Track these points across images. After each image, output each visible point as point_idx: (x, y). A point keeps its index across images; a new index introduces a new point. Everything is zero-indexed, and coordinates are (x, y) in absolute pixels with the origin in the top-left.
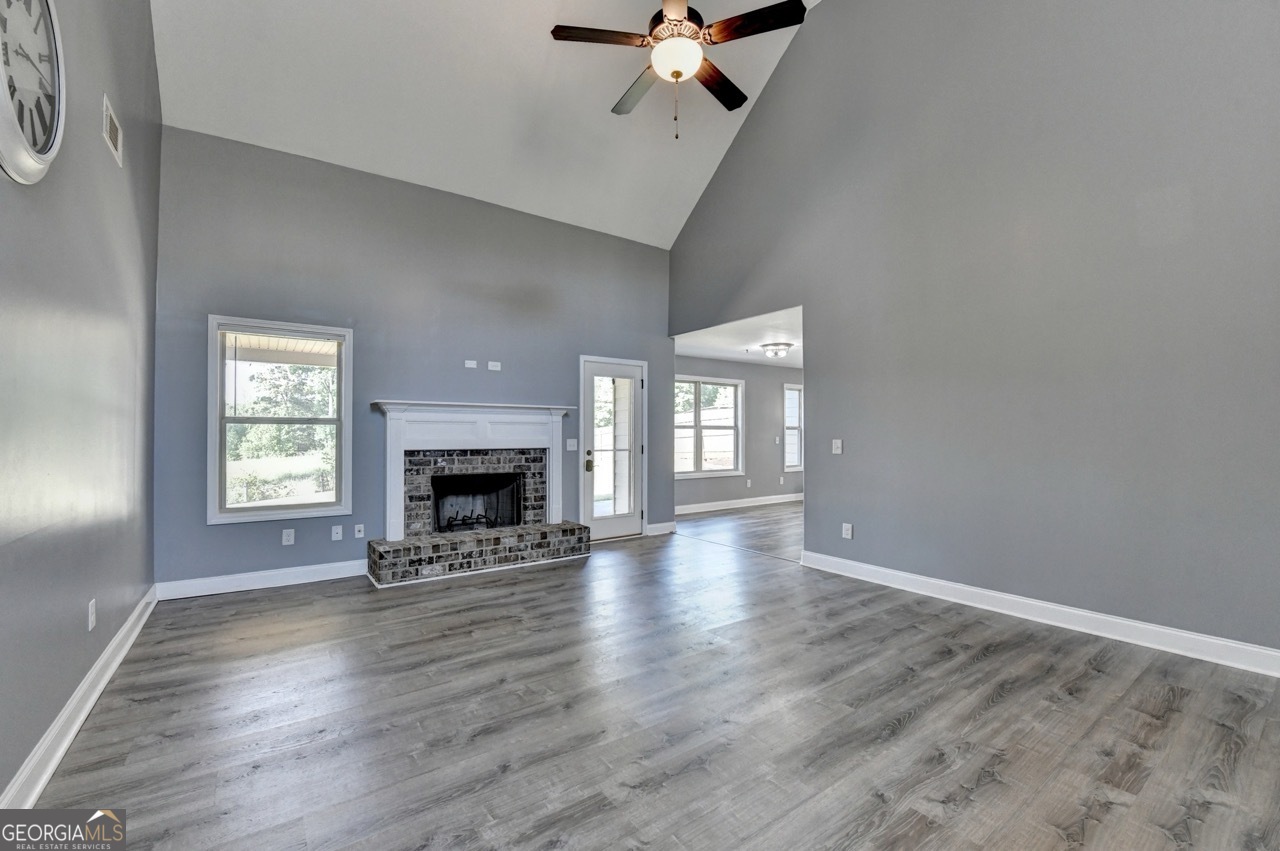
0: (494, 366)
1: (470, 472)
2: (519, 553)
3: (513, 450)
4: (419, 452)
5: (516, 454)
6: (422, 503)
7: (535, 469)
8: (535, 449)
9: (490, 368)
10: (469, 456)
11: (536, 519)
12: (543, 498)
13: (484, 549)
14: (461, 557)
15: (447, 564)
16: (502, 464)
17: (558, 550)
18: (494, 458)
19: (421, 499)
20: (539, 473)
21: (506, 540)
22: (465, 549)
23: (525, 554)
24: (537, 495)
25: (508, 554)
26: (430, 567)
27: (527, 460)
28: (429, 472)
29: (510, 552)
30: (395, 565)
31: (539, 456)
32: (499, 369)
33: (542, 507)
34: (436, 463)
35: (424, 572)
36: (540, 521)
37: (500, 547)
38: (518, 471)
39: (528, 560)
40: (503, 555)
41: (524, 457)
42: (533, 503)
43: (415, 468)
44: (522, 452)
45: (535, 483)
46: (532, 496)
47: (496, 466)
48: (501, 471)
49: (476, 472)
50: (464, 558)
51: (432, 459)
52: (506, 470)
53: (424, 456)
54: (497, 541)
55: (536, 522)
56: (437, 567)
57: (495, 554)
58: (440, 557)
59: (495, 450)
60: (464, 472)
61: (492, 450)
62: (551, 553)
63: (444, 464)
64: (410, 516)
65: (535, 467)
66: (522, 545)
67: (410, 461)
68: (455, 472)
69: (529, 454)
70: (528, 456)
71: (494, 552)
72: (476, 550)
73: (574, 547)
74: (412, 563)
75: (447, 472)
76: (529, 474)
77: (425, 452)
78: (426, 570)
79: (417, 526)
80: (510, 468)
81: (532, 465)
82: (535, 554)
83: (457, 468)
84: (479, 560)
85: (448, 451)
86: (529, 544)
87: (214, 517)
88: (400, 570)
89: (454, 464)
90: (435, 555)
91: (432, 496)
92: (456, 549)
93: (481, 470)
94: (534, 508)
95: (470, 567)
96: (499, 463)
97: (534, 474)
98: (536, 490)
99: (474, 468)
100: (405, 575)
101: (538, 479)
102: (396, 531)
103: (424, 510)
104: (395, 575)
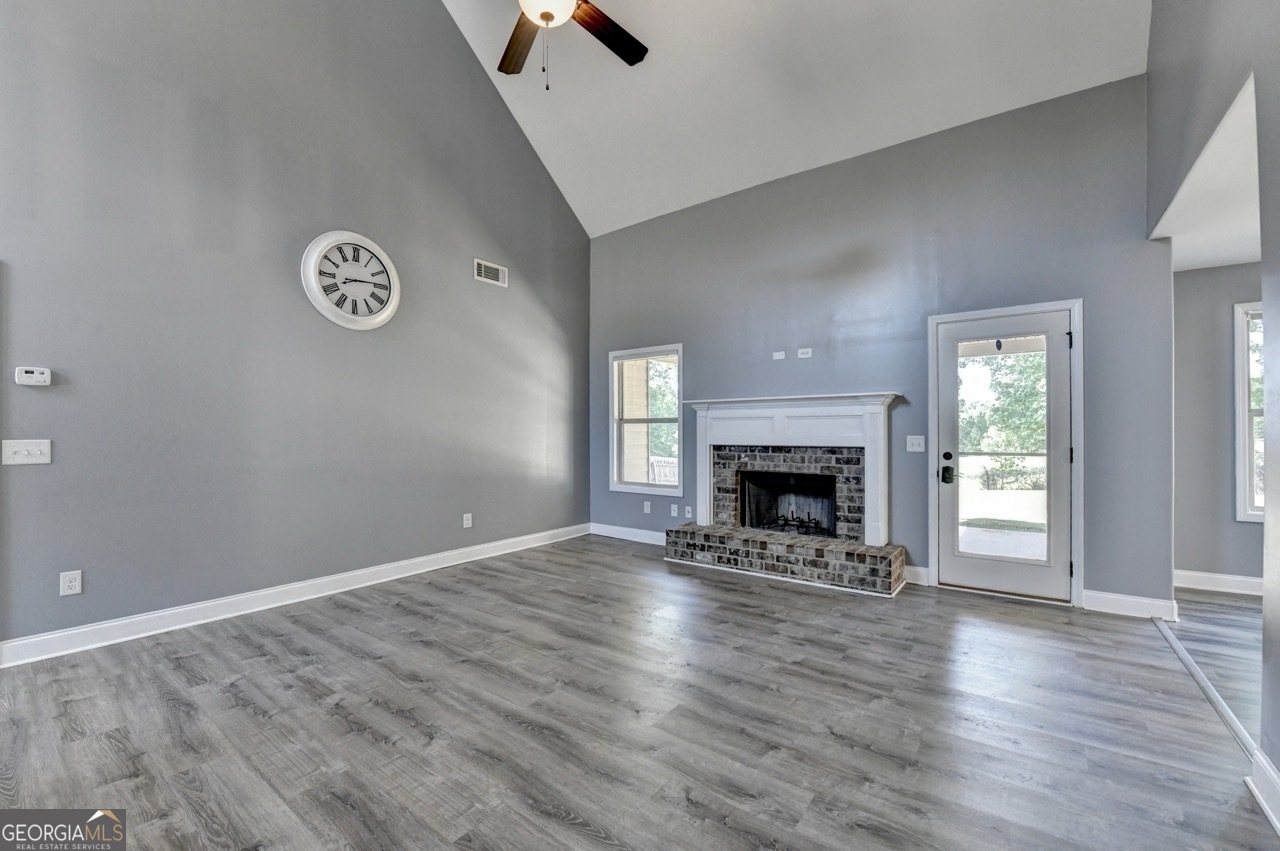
1: (771, 469)
2: (789, 566)
3: (820, 448)
4: (725, 447)
5: (824, 452)
6: (728, 495)
7: (849, 472)
8: (849, 448)
9: (800, 357)
10: (770, 453)
11: (851, 534)
12: (861, 510)
13: (751, 550)
14: (728, 552)
15: (716, 555)
16: (806, 464)
17: (840, 576)
18: (798, 456)
19: (728, 491)
20: (854, 478)
21: (774, 547)
22: (732, 545)
23: (796, 568)
24: (852, 505)
25: (775, 562)
26: (702, 553)
27: (838, 461)
28: (734, 466)
29: (778, 561)
31: (855, 457)
32: (810, 355)
33: (859, 521)
34: (739, 458)
35: (697, 557)
36: (856, 538)
37: (767, 552)
38: (827, 473)
39: (800, 576)
40: (770, 562)
41: (834, 457)
42: (847, 514)
43: (722, 462)
44: (832, 450)
45: (850, 490)
46: (846, 506)
47: (799, 465)
48: (805, 471)
49: (777, 469)
50: (731, 554)
51: (736, 454)
52: (813, 471)
53: (730, 451)
54: (764, 545)
55: (850, 538)
56: (708, 555)
57: (762, 558)
58: (710, 547)
59: (799, 447)
60: (766, 469)
61: (795, 447)
62: (831, 576)
63: (746, 459)
64: (717, 507)
65: (848, 470)
66: (792, 558)
67: (718, 455)
68: (757, 468)
69: (841, 453)
70: (840, 456)
72: (742, 549)
73: (863, 579)
74: (689, 545)
75: (749, 468)
76: (840, 478)
77: (730, 446)
78: (699, 555)
79: (724, 516)
80: (816, 468)
81: (845, 467)
82: (809, 572)
83: (759, 464)
84: (745, 560)
85: (751, 447)
86: (801, 558)
87: (614, 486)
88: (680, 549)
89: (755, 459)
90: (706, 544)
91: (739, 490)
92: (724, 543)
93: (783, 469)
94: (848, 520)
95: (736, 564)
96: (803, 461)
97: (848, 479)
98: (851, 499)
99: (775, 466)
100: (683, 555)
101: (853, 485)
102: (704, 517)
103: (730, 502)
104: (676, 552)
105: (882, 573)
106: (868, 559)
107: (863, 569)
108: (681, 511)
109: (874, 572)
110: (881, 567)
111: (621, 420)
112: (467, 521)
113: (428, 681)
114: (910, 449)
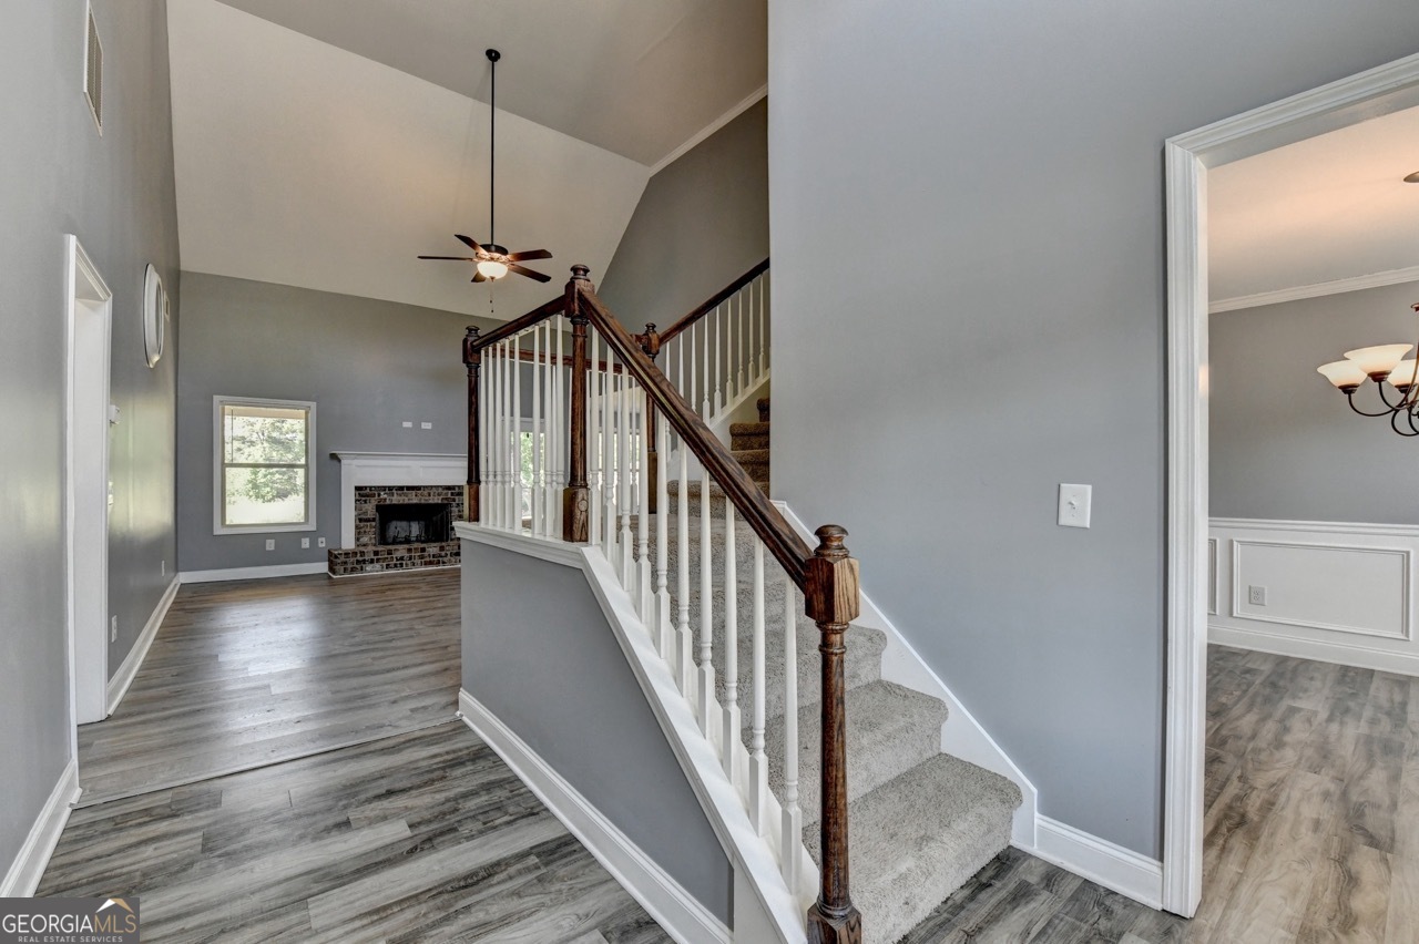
0: (427, 426)
1: (406, 502)
3: (441, 486)
4: (366, 487)
5: (443, 489)
6: (369, 524)
7: (459, 501)
9: (423, 427)
10: (405, 491)
14: (395, 560)
15: (385, 564)
16: (432, 497)
18: (426, 493)
19: (368, 520)
22: (398, 554)
23: (445, 559)
26: (372, 566)
27: (452, 494)
28: (374, 502)
30: (345, 563)
31: (462, 492)
32: (430, 428)
34: (379, 495)
35: (367, 569)
37: (426, 554)
38: (445, 502)
40: (428, 559)
41: (450, 492)
43: (363, 499)
44: (448, 488)
45: (459, 511)
47: (427, 498)
48: (431, 502)
49: (411, 502)
50: (397, 560)
51: (376, 493)
52: (436, 501)
53: (370, 490)
54: (423, 550)
56: (378, 566)
57: (422, 559)
58: (379, 559)
59: (427, 487)
60: (401, 502)
61: (424, 487)
63: (385, 496)
64: (359, 533)
66: (443, 553)
67: (360, 494)
68: (394, 502)
70: (453, 491)
71: (421, 557)
72: (406, 555)
74: (358, 562)
75: (388, 502)
76: (454, 504)
77: (371, 488)
78: (368, 567)
79: (365, 539)
80: (438, 499)
81: (457, 498)
83: (396, 499)
84: (409, 562)
85: (389, 487)
86: (449, 553)
87: (218, 530)
88: (349, 566)
89: (393, 496)
90: (375, 558)
91: (377, 519)
92: (391, 554)
93: (415, 501)
95: (402, 567)
96: (429, 496)
97: (458, 505)
98: (460, 516)
99: (409, 500)
100: (353, 570)
101: (461, 507)
102: (348, 542)
103: (371, 528)
104: (345, 570)
108: (314, 543)
111: (224, 466)
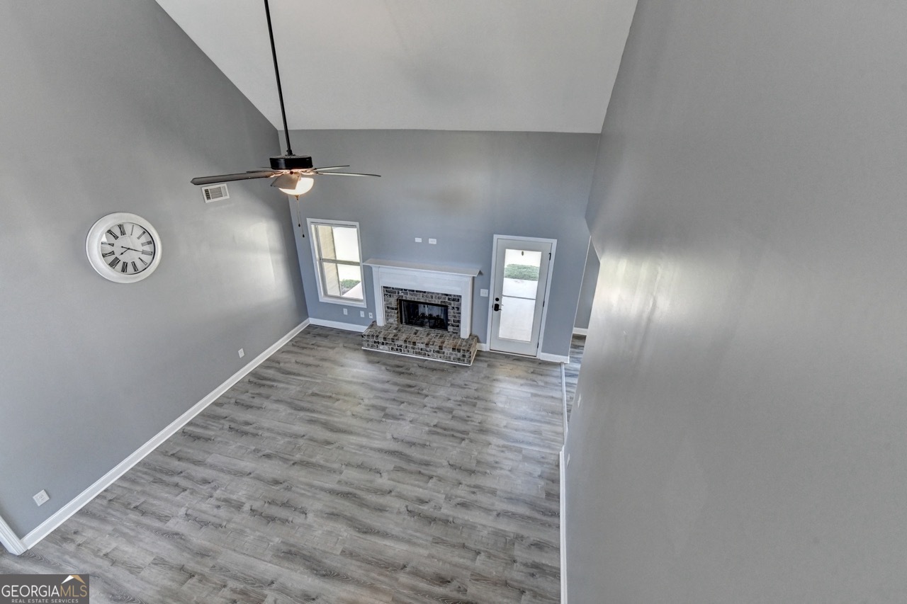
0: (432, 241)
1: (416, 300)
2: (426, 352)
3: (440, 293)
4: (390, 287)
5: (442, 295)
6: (393, 310)
8: (454, 295)
9: (430, 242)
10: (415, 293)
11: (454, 331)
12: (459, 321)
13: (408, 345)
15: (391, 347)
16: (434, 299)
18: (429, 295)
19: (392, 308)
20: (456, 307)
21: (419, 345)
24: (455, 319)
25: (420, 351)
26: (383, 346)
27: (449, 299)
28: (395, 296)
31: (457, 299)
32: (435, 243)
33: (458, 326)
36: (457, 333)
37: (416, 347)
38: (444, 304)
39: (432, 357)
40: (417, 350)
41: (447, 297)
42: (453, 322)
43: (389, 295)
44: (447, 295)
45: (454, 313)
46: (452, 319)
47: (430, 300)
48: (433, 302)
49: (419, 301)
50: (398, 347)
51: (397, 292)
52: (437, 302)
55: (454, 333)
56: (386, 347)
57: (414, 349)
58: (387, 342)
59: (430, 292)
60: (413, 300)
61: (428, 292)
62: (445, 357)
63: (403, 295)
64: (387, 316)
65: (453, 304)
67: (386, 291)
68: (408, 299)
69: (451, 296)
72: (404, 345)
74: (375, 342)
75: (404, 298)
76: (450, 307)
77: (393, 288)
78: (381, 347)
79: (391, 320)
80: (439, 300)
81: (452, 302)
82: (435, 355)
83: (409, 297)
85: (405, 289)
87: (322, 299)
88: (370, 344)
89: (407, 295)
91: (398, 308)
92: (394, 342)
93: (422, 300)
94: (453, 326)
96: (432, 298)
97: (453, 308)
98: (455, 317)
99: (418, 299)
100: (372, 347)
101: (456, 310)
102: (381, 321)
103: (394, 314)
104: (368, 345)
105: (467, 357)
106: (462, 351)
107: (459, 355)
108: (366, 314)
109: (464, 356)
110: (467, 354)
111: (321, 259)
112: (241, 353)
113: (284, 482)
114: (482, 295)
